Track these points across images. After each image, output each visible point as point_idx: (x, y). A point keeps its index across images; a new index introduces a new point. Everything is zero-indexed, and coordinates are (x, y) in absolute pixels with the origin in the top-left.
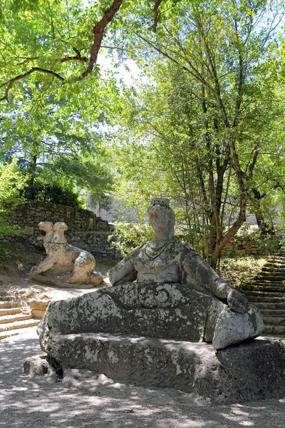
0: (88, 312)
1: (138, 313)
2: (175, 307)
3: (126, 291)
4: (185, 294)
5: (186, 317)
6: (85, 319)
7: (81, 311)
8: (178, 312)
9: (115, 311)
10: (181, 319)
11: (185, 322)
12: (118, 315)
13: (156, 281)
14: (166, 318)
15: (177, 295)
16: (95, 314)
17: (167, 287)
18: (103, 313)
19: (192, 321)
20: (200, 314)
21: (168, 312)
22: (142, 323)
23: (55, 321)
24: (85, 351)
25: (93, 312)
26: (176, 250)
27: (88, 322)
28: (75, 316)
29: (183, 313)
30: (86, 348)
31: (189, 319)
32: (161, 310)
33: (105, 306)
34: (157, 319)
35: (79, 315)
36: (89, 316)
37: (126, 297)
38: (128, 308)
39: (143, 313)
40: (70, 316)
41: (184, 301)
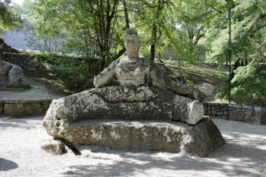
0: (82, 106)
1: (123, 105)
2: (149, 101)
3: (110, 92)
4: (154, 92)
5: (157, 107)
6: (81, 111)
7: (78, 106)
8: (152, 104)
9: (103, 104)
10: (154, 108)
11: (157, 109)
12: (106, 107)
13: (135, 84)
14: (144, 108)
15: (150, 93)
16: (88, 107)
17: (143, 88)
18: (94, 106)
19: (162, 108)
20: (168, 104)
21: (145, 104)
22: (126, 112)
23: (63, 113)
24: (92, 133)
25: (86, 106)
26: (146, 64)
27: (83, 113)
28: (75, 109)
29: (155, 104)
30: (92, 131)
31: (160, 108)
32: (141, 103)
33: (95, 102)
34: (137, 109)
35: (77, 109)
36: (84, 109)
37: (110, 95)
38: (112, 102)
39: (127, 105)
40: (72, 109)
41: (154, 97)
